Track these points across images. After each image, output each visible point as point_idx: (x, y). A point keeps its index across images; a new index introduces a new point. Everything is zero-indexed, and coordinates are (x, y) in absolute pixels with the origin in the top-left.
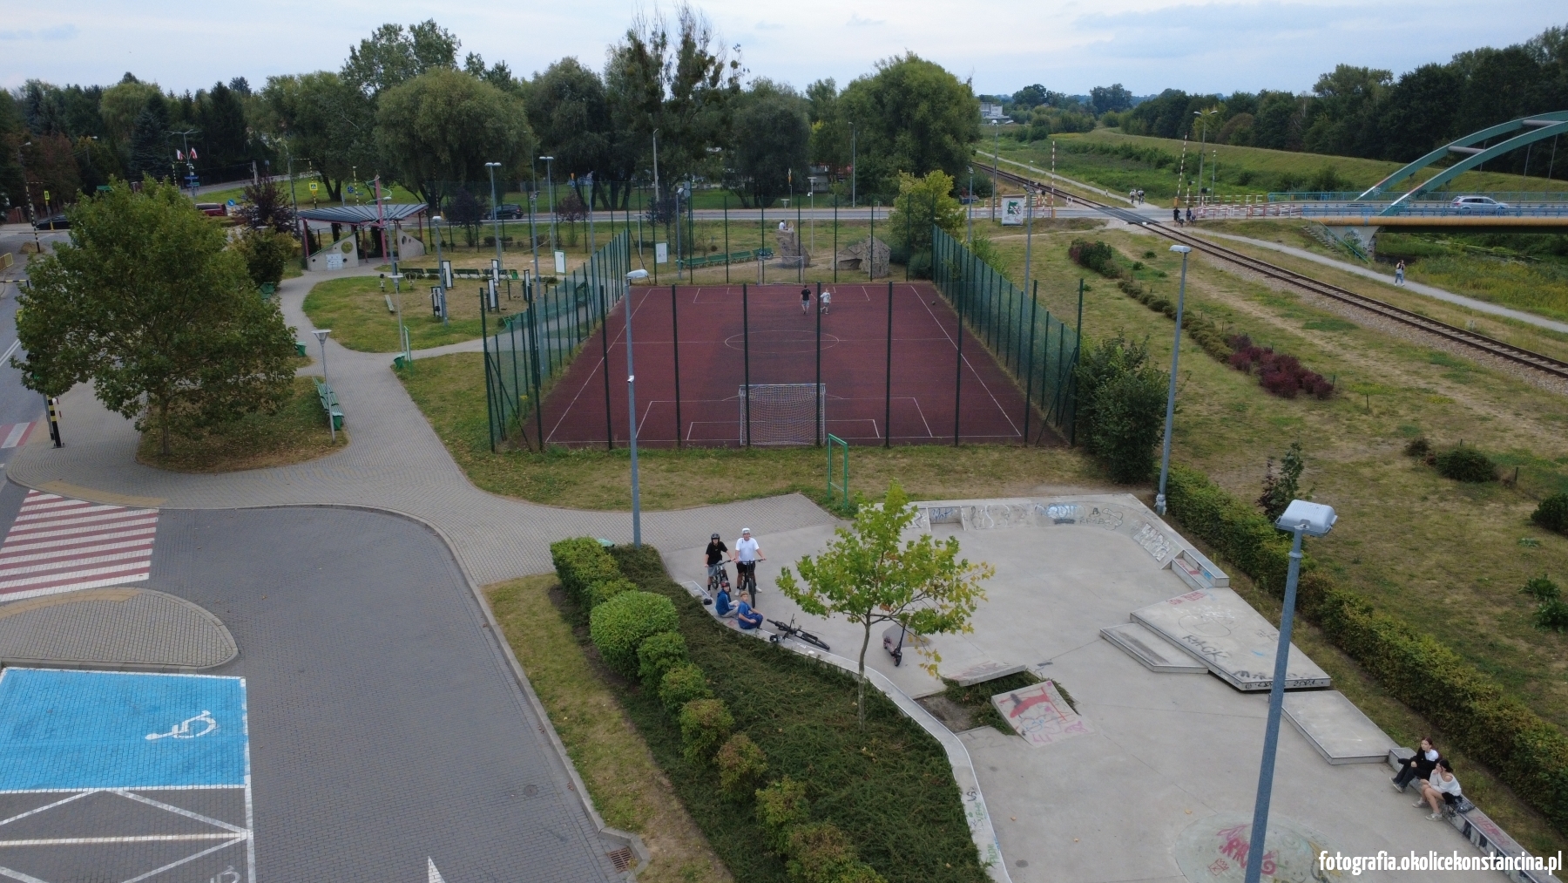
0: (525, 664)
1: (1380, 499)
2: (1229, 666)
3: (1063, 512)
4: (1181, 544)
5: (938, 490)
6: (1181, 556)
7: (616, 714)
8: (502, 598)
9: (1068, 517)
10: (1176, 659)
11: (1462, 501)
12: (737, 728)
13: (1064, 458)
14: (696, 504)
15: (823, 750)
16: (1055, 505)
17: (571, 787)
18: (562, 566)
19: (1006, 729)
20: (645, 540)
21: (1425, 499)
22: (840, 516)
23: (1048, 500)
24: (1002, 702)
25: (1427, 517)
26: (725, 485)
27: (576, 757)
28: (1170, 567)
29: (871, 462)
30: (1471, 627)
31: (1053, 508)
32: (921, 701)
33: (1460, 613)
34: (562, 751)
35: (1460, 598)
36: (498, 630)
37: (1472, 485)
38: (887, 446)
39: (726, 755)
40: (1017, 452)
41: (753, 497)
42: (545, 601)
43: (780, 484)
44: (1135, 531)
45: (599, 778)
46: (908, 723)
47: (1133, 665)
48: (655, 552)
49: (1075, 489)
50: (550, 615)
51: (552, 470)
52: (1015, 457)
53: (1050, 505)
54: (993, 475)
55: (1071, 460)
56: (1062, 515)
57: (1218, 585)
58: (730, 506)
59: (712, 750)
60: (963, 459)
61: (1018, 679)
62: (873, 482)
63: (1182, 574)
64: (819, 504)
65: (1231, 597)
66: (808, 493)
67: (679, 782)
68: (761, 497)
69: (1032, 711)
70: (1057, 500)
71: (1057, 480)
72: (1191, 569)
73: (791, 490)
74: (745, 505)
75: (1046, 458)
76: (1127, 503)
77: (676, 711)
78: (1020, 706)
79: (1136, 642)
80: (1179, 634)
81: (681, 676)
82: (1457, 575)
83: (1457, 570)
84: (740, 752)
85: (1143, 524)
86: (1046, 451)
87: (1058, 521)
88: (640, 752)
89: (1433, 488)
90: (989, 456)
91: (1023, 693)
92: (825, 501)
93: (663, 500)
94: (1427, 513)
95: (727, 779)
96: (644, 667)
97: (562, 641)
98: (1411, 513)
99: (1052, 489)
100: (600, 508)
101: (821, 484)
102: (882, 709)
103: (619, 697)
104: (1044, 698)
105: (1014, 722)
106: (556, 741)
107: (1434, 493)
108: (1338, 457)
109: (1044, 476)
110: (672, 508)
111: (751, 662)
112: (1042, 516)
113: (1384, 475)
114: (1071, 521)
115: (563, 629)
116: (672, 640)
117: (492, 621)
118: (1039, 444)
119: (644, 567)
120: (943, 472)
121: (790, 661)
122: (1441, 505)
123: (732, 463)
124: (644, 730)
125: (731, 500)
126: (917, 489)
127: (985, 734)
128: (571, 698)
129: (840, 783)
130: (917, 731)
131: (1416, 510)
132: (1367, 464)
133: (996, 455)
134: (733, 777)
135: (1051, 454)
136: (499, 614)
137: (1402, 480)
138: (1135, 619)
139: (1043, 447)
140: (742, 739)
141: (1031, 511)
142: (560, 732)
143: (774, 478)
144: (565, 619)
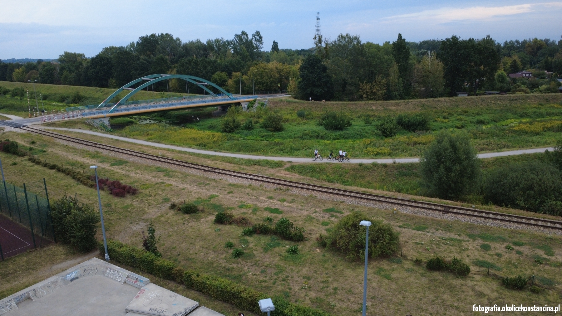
1: (172, 228)
3: (73, 275)
4: (127, 272)
6: (128, 277)
9: (75, 276)
11: (194, 221)
13: (56, 249)
16: (68, 274)
21: (184, 224)
23: (64, 273)
25: (188, 230)
28: (125, 282)
30: (220, 265)
31: (68, 276)
33: (215, 262)
35: (212, 256)
37: (194, 214)
40: (34, 253)
44: (104, 272)
49: (69, 262)
52: (35, 256)
53: (66, 275)
54: (30, 269)
55: (59, 249)
56: (72, 277)
57: (147, 283)
60: (11, 266)
63: (131, 284)
70: (68, 271)
71: (59, 261)
72: (134, 281)
75: (48, 252)
76: (95, 262)
80: (146, 309)
82: (206, 248)
83: (206, 246)
85: (106, 268)
86: (46, 249)
87: (72, 280)
89: (184, 219)
90: (22, 260)
94: (187, 229)
98: (183, 230)
107: (185, 220)
108: (151, 216)
109: (52, 260)
112: (65, 281)
113: (168, 219)
114: (77, 278)
118: (41, 247)
122: (189, 224)
131: (184, 229)
132: (162, 216)
133: (25, 259)
135: (49, 250)
137: (174, 219)
138: (128, 311)
139: (43, 248)
141: (59, 280)
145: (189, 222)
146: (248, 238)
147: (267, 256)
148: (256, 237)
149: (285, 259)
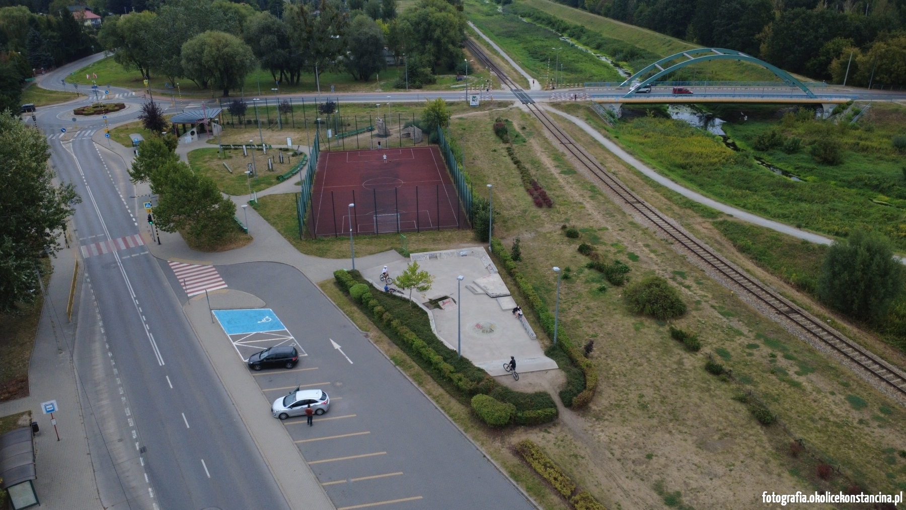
0: (334, 301)
1: (547, 244)
2: (490, 292)
3: (464, 253)
4: (491, 262)
5: (432, 247)
6: (490, 265)
7: (359, 311)
8: (323, 286)
10: (480, 291)
11: (566, 244)
12: (385, 311)
14: (365, 255)
15: (403, 315)
17: (353, 325)
18: (337, 278)
19: (441, 308)
20: (355, 269)
21: (558, 244)
22: (405, 257)
23: (460, 250)
24: (440, 303)
25: (556, 249)
26: (372, 248)
27: (352, 320)
28: (487, 268)
29: (413, 238)
30: (547, 280)
31: (462, 252)
32: (424, 304)
34: (349, 319)
36: (325, 294)
37: (571, 239)
38: (418, 232)
39: (384, 316)
40: (456, 232)
41: (381, 252)
42: (333, 287)
43: (388, 247)
44: (481, 258)
45: (358, 323)
46: (421, 308)
47: (471, 293)
48: (358, 272)
49: (470, 244)
50: (335, 290)
51: (321, 246)
52: (455, 234)
54: (448, 241)
55: (470, 234)
57: (495, 273)
58: (375, 255)
59: (382, 316)
60: (440, 235)
61: (445, 298)
62: (414, 245)
63: (488, 270)
64: (400, 253)
65: (497, 277)
66: (396, 249)
67: (375, 323)
68: (383, 252)
69: (446, 304)
70: (463, 249)
71: (465, 242)
72: (491, 268)
73: (391, 249)
74: (379, 255)
75: (464, 234)
76: (480, 249)
77: (373, 309)
78: (444, 303)
79: (473, 288)
80: (482, 285)
81: (372, 302)
84: (387, 316)
85: (484, 256)
87: (463, 256)
88: (365, 318)
89: (561, 240)
90: (448, 234)
91: (445, 301)
92: (401, 252)
93: (356, 254)
95: (385, 321)
96: (364, 301)
97: (341, 296)
98: (552, 248)
99: (464, 245)
100: (338, 258)
101: (399, 246)
102: (415, 306)
103: (358, 307)
104: (449, 302)
105: (442, 307)
106: (347, 317)
107: (562, 242)
108: (544, 230)
109: (462, 240)
110: (359, 257)
111: (386, 298)
112: (458, 255)
113: (552, 236)
114: (466, 255)
115: (341, 293)
116: (369, 294)
117: (323, 292)
118: (463, 229)
119: (357, 276)
120: (434, 240)
121: (395, 297)
122: (561, 245)
123: (374, 240)
124: (365, 314)
125: (374, 253)
126: (426, 247)
127: (437, 310)
128: (347, 308)
129: (407, 320)
130: (422, 310)
131: (554, 247)
132: (550, 232)
133: (450, 233)
134: (386, 320)
135: (465, 232)
136: (323, 290)
137: (556, 238)
138: (474, 282)
139: (464, 230)
140: (387, 313)
141: (456, 253)
142: (347, 315)
143: (386, 245)
144: (340, 290)
145: (563, 244)
146: (586, 271)
147: (583, 286)
148: (593, 271)
149: (591, 292)
